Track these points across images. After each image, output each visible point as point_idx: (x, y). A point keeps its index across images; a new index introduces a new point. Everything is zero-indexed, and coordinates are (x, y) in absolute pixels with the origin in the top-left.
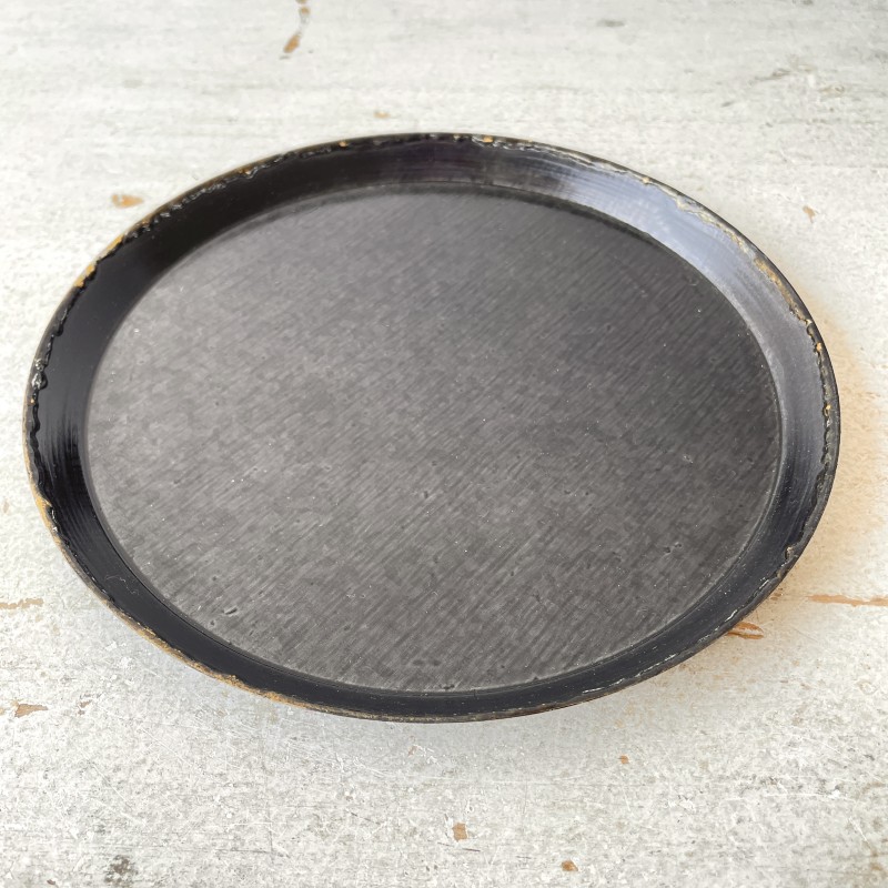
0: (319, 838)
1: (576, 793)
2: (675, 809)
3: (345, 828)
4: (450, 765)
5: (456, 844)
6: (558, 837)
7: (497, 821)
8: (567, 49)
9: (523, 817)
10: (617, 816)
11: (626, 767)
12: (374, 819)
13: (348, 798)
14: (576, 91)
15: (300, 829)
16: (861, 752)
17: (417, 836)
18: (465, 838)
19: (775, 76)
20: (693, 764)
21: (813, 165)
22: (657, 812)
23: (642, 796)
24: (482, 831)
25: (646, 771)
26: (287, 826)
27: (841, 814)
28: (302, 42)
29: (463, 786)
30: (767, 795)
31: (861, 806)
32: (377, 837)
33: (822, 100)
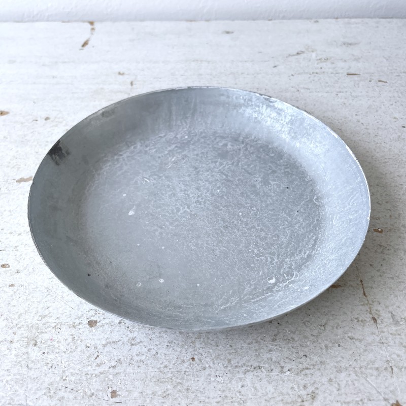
0: (49, 398)
1: (170, 375)
2: (214, 382)
3: (61, 394)
4: (113, 364)
5: (111, 400)
6: (158, 396)
7: (131, 389)
8: (207, 44)
9: (143, 387)
10: (187, 385)
11: (194, 363)
12: (75, 389)
13: (64, 380)
14: (209, 62)
15: (41, 394)
16: (301, 354)
17: (94, 397)
18: (115, 397)
19: (298, 54)
20: (224, 361)
21: (310, 92)
22: (205, 383)
23: (199, 376)
24: (124, 394)
25: (203, 364)
26: (35, 393)
27: (289, 383)
28: (90, 43)
29: (118, 373)
30: (256, 374)
31: (298, 379)
32: (75, 397)
33: (317, 64)
